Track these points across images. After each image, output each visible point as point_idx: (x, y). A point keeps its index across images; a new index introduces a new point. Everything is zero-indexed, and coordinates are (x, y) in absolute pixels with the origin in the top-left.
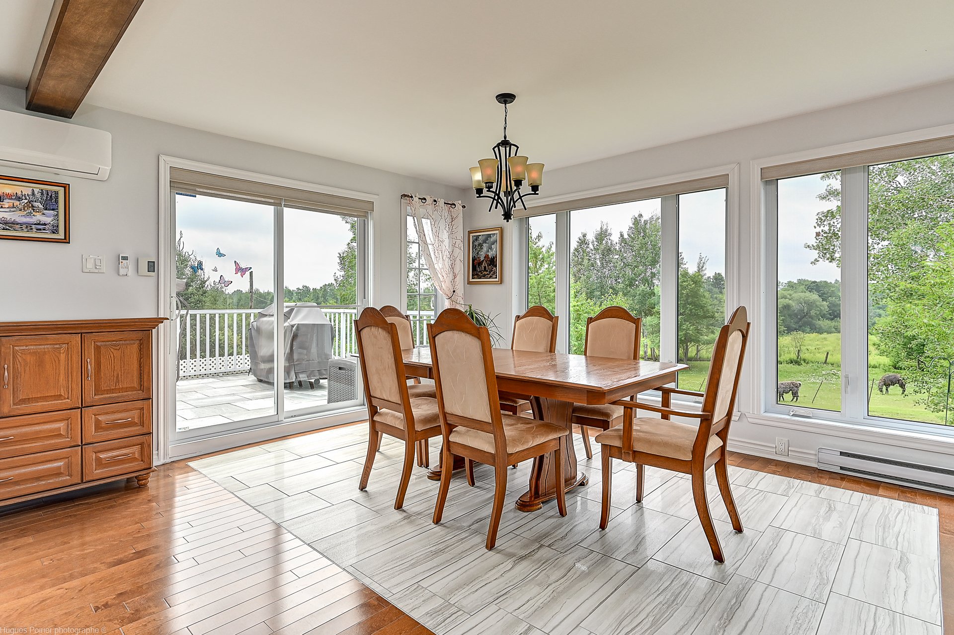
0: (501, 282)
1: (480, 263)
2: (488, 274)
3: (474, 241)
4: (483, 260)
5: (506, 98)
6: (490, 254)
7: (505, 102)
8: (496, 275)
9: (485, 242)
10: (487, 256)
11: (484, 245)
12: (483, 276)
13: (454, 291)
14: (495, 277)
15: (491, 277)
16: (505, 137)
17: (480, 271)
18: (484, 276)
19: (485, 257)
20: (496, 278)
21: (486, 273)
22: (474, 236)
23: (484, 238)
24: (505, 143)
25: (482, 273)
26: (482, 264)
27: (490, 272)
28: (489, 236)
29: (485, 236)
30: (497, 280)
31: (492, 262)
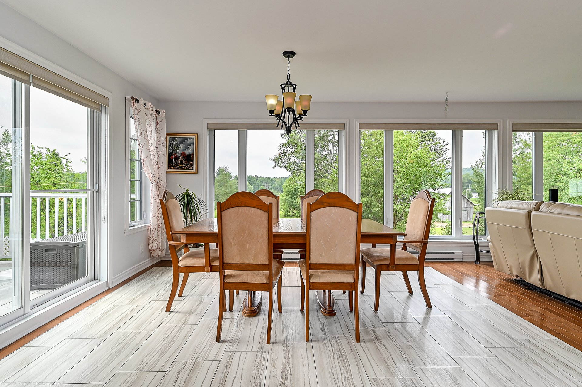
0: (197, 172)
1: (177, 158)
2: (184, 166)
3: (170, 141)
4: (180, 156)
5: (289, 54)
6: (187, 152)
7: (289, 57)
8: (193, 168)
9: (182, 142)
10: (183, 154)
11: (181, 145)
12: (179, 168)
13: (158, 178)
14: (191, 168)
15: (187, 169)
16: (289, 80)
17: (176, 164)
18: (181, 168)
19: (182, 154)
20: (193, 169)
21: (182, 165)
22: (171, 138)
23: (180, 140)
24: (289, 84)
25: (178, 166)
26: (178, 159)
27: (186, 165)
28: (186, 139)
29: (181, 139)
30: (194, 171)
31: (189, 158)
